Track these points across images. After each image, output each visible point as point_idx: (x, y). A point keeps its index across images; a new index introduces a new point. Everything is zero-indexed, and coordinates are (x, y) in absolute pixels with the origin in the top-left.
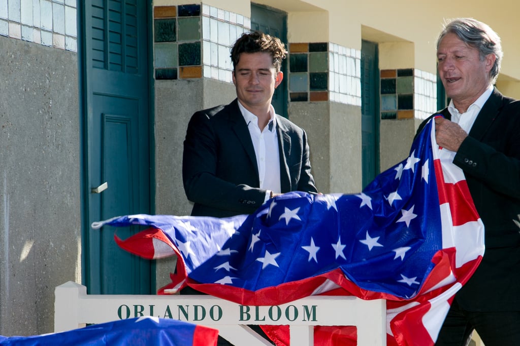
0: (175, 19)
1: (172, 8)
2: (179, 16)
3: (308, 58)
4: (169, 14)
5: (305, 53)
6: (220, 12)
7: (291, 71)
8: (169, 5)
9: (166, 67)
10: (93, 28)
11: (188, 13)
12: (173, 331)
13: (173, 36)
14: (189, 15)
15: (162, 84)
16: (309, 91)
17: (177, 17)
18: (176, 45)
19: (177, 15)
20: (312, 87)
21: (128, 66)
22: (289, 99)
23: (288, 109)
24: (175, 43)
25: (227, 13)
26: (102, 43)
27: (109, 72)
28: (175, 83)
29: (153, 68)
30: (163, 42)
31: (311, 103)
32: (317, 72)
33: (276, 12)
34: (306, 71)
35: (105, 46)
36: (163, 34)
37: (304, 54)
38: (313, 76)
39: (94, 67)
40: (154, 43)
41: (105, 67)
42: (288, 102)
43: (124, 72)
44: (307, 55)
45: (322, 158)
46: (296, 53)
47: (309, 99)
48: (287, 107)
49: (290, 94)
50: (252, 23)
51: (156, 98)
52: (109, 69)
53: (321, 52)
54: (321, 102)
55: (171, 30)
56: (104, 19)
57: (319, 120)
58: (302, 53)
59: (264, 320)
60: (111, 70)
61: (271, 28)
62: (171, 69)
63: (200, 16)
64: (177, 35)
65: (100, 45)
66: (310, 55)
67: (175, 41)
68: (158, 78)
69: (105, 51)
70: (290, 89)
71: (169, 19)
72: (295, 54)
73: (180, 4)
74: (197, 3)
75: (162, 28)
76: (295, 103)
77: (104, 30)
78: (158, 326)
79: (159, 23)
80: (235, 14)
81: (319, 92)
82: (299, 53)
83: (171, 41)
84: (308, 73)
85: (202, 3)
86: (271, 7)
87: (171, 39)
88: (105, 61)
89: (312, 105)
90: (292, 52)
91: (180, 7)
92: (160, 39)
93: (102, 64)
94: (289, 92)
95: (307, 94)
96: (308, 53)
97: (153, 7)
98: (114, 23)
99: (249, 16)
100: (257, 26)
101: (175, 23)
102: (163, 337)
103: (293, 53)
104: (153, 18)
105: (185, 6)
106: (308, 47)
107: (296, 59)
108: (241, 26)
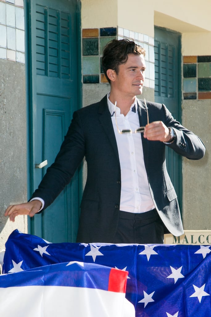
0: (98, 38)
1: (96, 30)
2: (101, 36)
3: (197, 67)
4: (93, 35)
5: (195, 63)
6: (131, 33)
7: (184, 77)
8: (93, 28)
9: (91, 74)
10: (37, 45)
11: (108, 34)
13: (96, 51)
14: (108, 35)
15: (88, 86)
16: (197, 92)
17: (99, 37)
18: (99, 57)
19: (99, 35)
20: (200, 89)
21: (62, 73)
22: (183, 98)
23: (182, 105)
24: (97, 56)
25: (137, 34)
26: (43, 56)
27: (48, 78)
28: (97, 86)
29: (81, 75)
30: (89, 55)
31: (199, 100)
32: (204, 77)
33: (174, 33)
34: (195, 77)
35: (46, 58)
36: (89, 49)
37: (194, 64)
38: (200, 80)
39: (37, 74)
40: (82, 56)
41: (46, 74)
42: (182, 100)
43: (60, 78)
44: (196, 64)
45: (207, 142)
46: (188, 63)
47: (197, 98)
48: (181, 104)
49: (184, 94)
50: (155, 41)
51: (84, 97)
52: (48, 75)
53: (207, 63)
54: (207, 100)
55: (95, 46)
56: (45, 39)
57: (205, 113)
58: (192, 63)
60: (50, 76)
61: (169, 45)
62: (94, 75)
63: (116, 36)
64: (99, 51)
65: (42, 58)
66: (198, 65)
67: (98, 55)
68: (85, 82)
69: (46, 62)
70: (183, 90)
71: (93, 38)
72: (187, 64)
73: (101, 27)
74: (114, 26)
75: (88, 45)
76: (187, 101)
77: (45, 47)
79: (86, 41)
80: (142, 35)
81: (205, 92)
82: (190, 63)
83: (95, 55)
84: (197, 78)
85: (118, 26)
86: (169, 29)
87: (95, 53)
88: (46, 70)
89: (200, 102)
90: (185, 63)
91: (101, 29)
92: (87, 53)
93: (43, 72)
94: (183, 92)
95: (196, 93)
96: (197, 63)
97: (82, 30)
98: (53, 42)
99: (153, 36)
100: (159, 43)
101: (97, 41)
102: (87, 277)
103: (186, 64)
104: (82, 38)
105: (105, 29)
106: (197, 59)
107: (188, 68)
108: (147, 43)
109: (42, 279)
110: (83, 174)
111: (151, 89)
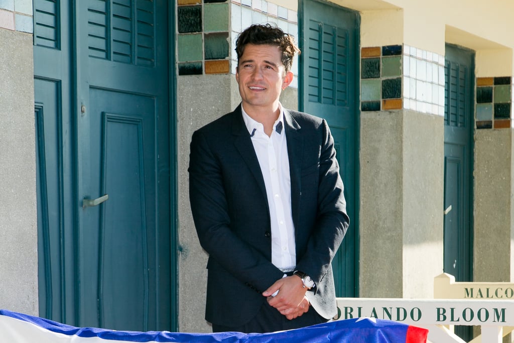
0: (380, 58)
1: (377, 48)
2: (383, 55)
3: (493, 91)
4: (374, 54)
5: (491, 86)
6: (419, 51)
7: (478, 102)
8: (374, 46)
9: (370, 100)
10: (310, 67)
11: (391, 53)
12: (388, 330)
13: (377, 73)
14: (392, 54)
15: (366, 114)
16: (493, 120)
17: (381, 56)
18: (380, 81)
19: (382, 54)
20: (496, 116)
21: (338, 100)
22: (475, 127)
23: (474, 136)
24: (379, 79)
25: (425, 52)
26: (317, 80)
27: (322, 105)
28: (378, 114)
29: (359, 101)
30: (369, 78)
31: (495, 130)
32: (501, 102)
33: (466, 51)
34: (491, 101)
35: (320, 83)
36: (369, 71)
37: (489, 87)
38: (497, 106)
39: (310, 101)
40: (360, 79)
41: (319, 101)
42: (474, 129)
43: (335, 105)
44: (492, 88)
45: (504, 178)
46: (483, 86)
47: (493, 126)
48: (473, 134)
49: (477, 122)
50: (446, 60)
51: (362, 127)
52: (322, 102)
53: (505, 85)
54: (504, 129)
55: (376, 68)
56: (319, 60)
57: (502, 144)
58: (488, 86)
59: (458, 320)
60: (324, 103)
61: (461, 65)
62: (375, 101)
63: (401, 55)
64: (381, 73)
65: (315, 82)
66: (495, 88)
67: (379, 77)
68: (364, 109)
69: (319, 87)
70: (476, 118)
71: (374, 58)
72: (481, 88)
73: (384, 45)
74: (399, 44)
75: (368, 66)
76: (481, 131)
77: (319, 69)
78: (376, 325)
79: (366, 62)
80: (431, 53)
81: (503, 120)
82: (485, 86)
83: (375, 78)
84: (493, 104)
85: (403, 44)
86: (461, 46)
87: (376, 76)
88: (319, 96)
89: (496, 132)
90: (479, 85)
91: (384, 48)
92: (366, 75)
93: (316, 99)
94: (476, 120)
95: (491, 122)
96: (493, 86)
97: (361, 48)
98: (328, 63)
99: (444, 54)
100: (448, 63)
101: (379, 62)
102: (380, 335)
103: (480, 87)
104: (361, 58)
105: (388, 47)
106: (493, 81)
107: (483, 91)
108: (437, 63)
109: (327, 337)
110: (360, 217)
111: (440, 116)
